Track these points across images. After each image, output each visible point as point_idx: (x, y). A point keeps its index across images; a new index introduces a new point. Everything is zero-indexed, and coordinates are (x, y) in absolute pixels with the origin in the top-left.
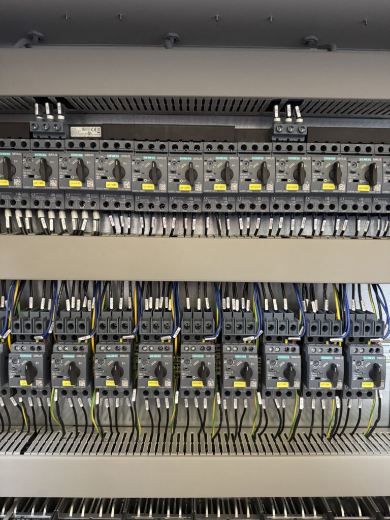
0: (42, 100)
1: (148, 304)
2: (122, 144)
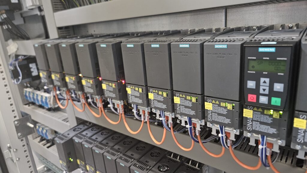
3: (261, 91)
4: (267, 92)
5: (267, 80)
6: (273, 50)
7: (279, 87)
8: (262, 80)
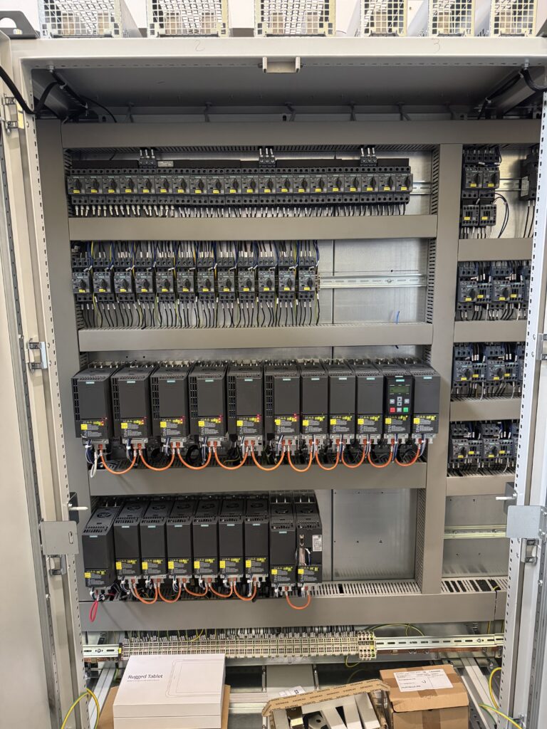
0: (143, 149)
1: (201, 255)
2: (184, 170)
3: (398, 405)
4: (401, 405)
5: (401, 398)
6: (403, 380)
7: (407, 401)
8: (398, 398)
